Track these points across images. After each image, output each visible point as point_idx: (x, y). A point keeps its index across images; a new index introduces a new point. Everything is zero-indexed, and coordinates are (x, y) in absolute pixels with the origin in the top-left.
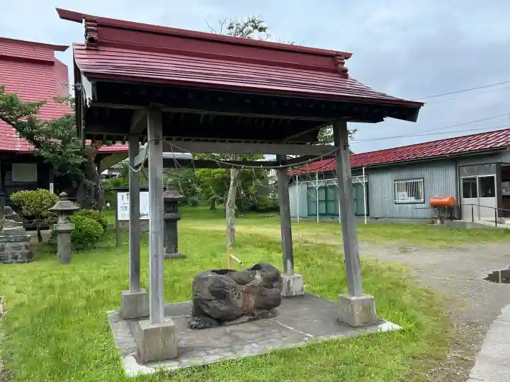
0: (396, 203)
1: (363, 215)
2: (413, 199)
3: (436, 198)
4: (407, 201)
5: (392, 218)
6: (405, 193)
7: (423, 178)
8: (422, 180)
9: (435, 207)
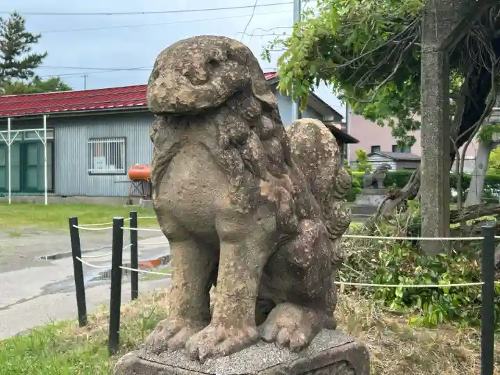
0: (90, 174)
1: (44, 191)
2: (113, 169)
3: (137, 168)
4: (104, 171)
5: (85, 196)
6: (103, 159)
7: (125, 138)
8: (123, 141)
9: (136, 181)
